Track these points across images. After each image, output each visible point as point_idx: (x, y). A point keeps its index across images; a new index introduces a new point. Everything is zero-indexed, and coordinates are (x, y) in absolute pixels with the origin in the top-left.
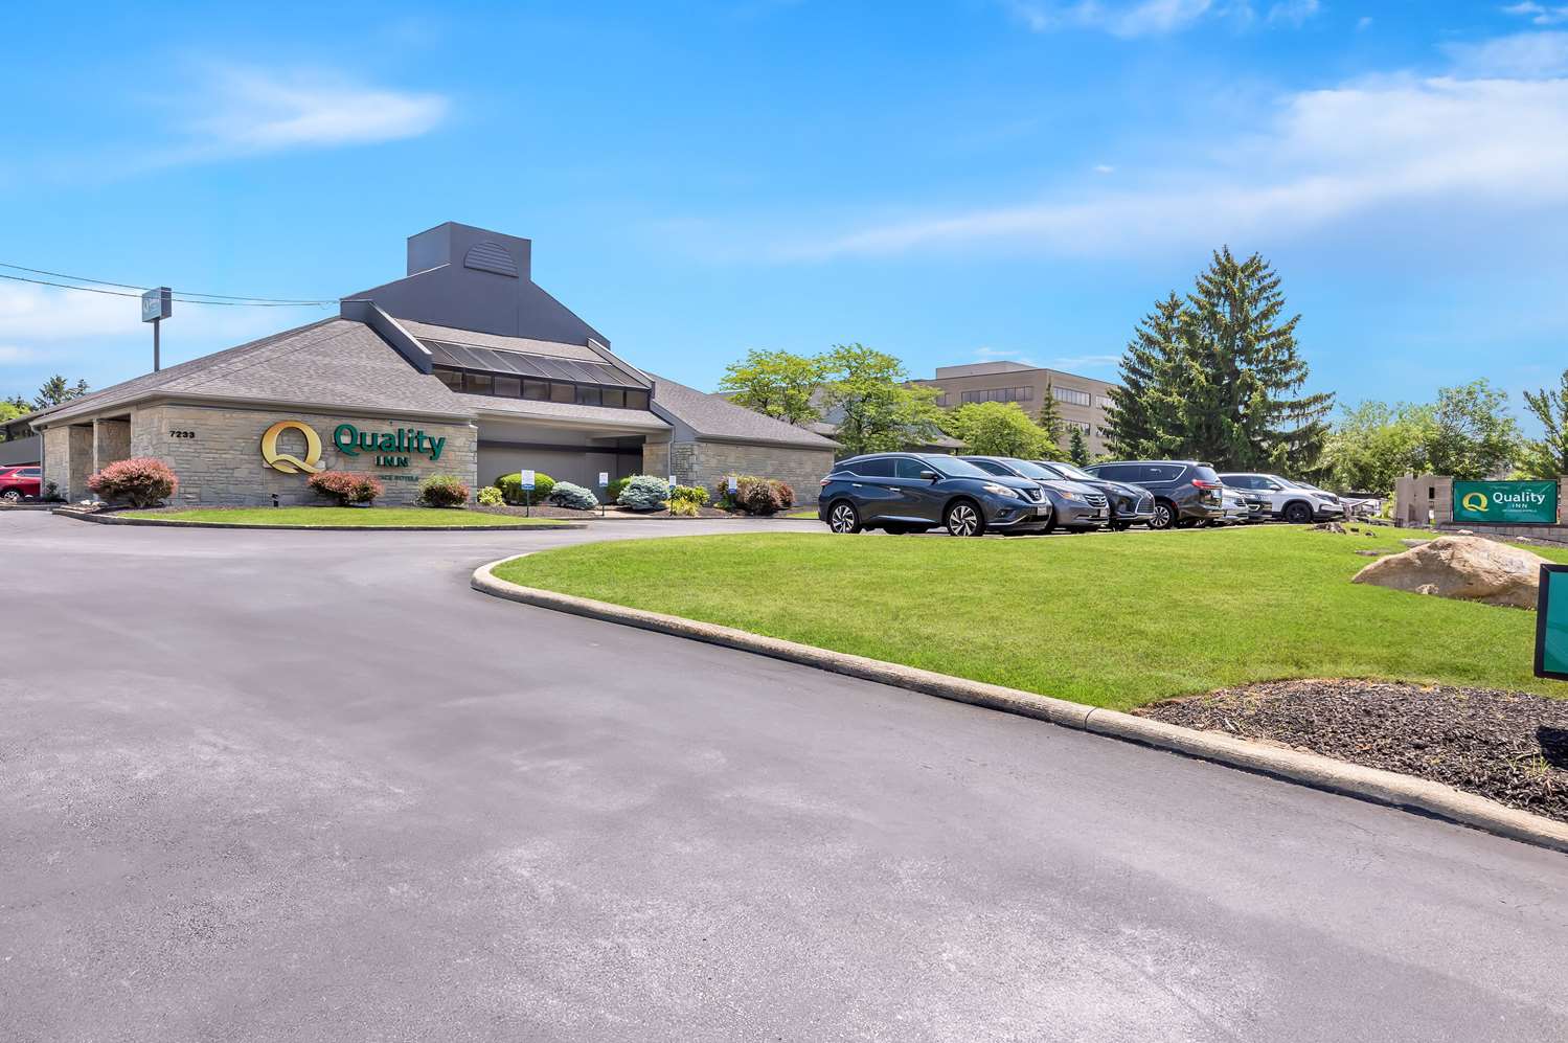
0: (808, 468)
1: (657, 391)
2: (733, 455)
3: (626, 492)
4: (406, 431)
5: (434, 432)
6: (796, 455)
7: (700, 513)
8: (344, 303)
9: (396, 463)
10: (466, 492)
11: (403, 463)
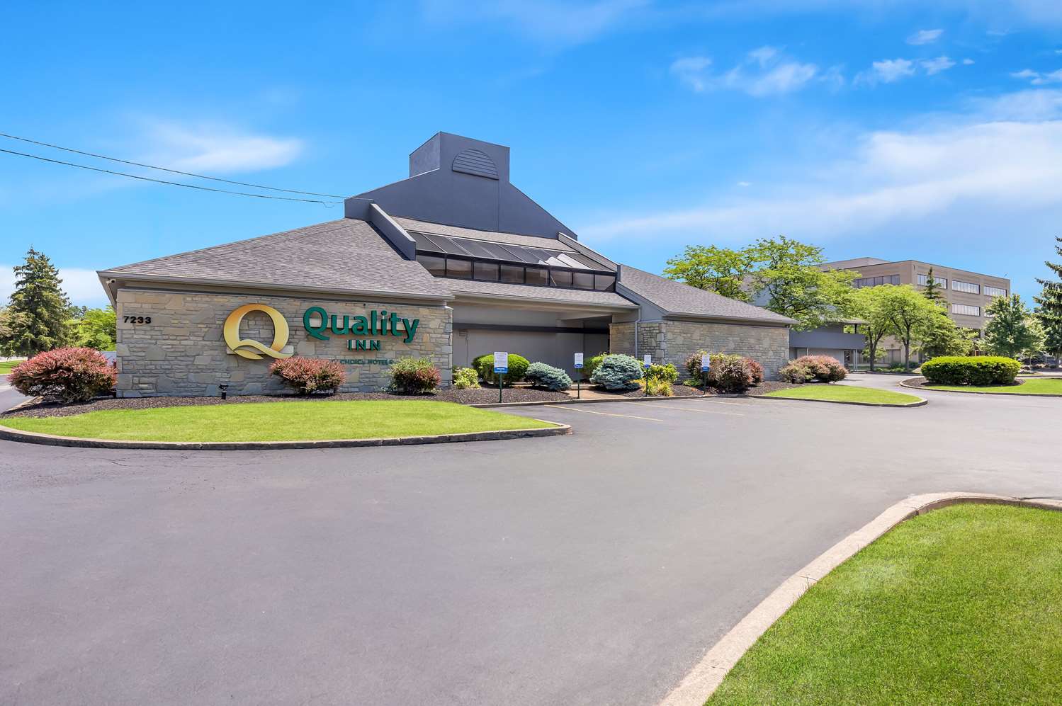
0: (766, 343)
1: (622, 275)
2: (698, 331)
3: (599, 371)
4: (379, 313)
5: (408, 313)
6: (754, 332)
7: (675, 393)
8: (349, 203)
9: (368, 346)
10: (435, 377)
11: (376, 347)
